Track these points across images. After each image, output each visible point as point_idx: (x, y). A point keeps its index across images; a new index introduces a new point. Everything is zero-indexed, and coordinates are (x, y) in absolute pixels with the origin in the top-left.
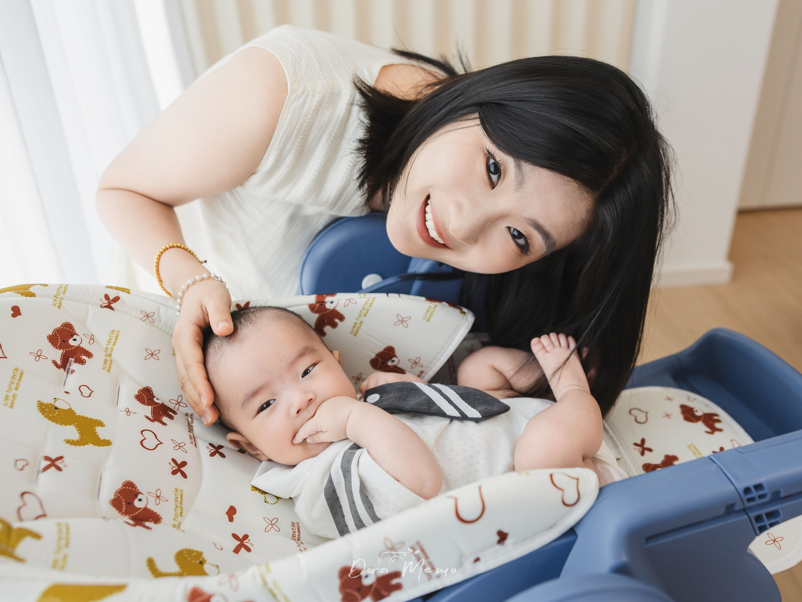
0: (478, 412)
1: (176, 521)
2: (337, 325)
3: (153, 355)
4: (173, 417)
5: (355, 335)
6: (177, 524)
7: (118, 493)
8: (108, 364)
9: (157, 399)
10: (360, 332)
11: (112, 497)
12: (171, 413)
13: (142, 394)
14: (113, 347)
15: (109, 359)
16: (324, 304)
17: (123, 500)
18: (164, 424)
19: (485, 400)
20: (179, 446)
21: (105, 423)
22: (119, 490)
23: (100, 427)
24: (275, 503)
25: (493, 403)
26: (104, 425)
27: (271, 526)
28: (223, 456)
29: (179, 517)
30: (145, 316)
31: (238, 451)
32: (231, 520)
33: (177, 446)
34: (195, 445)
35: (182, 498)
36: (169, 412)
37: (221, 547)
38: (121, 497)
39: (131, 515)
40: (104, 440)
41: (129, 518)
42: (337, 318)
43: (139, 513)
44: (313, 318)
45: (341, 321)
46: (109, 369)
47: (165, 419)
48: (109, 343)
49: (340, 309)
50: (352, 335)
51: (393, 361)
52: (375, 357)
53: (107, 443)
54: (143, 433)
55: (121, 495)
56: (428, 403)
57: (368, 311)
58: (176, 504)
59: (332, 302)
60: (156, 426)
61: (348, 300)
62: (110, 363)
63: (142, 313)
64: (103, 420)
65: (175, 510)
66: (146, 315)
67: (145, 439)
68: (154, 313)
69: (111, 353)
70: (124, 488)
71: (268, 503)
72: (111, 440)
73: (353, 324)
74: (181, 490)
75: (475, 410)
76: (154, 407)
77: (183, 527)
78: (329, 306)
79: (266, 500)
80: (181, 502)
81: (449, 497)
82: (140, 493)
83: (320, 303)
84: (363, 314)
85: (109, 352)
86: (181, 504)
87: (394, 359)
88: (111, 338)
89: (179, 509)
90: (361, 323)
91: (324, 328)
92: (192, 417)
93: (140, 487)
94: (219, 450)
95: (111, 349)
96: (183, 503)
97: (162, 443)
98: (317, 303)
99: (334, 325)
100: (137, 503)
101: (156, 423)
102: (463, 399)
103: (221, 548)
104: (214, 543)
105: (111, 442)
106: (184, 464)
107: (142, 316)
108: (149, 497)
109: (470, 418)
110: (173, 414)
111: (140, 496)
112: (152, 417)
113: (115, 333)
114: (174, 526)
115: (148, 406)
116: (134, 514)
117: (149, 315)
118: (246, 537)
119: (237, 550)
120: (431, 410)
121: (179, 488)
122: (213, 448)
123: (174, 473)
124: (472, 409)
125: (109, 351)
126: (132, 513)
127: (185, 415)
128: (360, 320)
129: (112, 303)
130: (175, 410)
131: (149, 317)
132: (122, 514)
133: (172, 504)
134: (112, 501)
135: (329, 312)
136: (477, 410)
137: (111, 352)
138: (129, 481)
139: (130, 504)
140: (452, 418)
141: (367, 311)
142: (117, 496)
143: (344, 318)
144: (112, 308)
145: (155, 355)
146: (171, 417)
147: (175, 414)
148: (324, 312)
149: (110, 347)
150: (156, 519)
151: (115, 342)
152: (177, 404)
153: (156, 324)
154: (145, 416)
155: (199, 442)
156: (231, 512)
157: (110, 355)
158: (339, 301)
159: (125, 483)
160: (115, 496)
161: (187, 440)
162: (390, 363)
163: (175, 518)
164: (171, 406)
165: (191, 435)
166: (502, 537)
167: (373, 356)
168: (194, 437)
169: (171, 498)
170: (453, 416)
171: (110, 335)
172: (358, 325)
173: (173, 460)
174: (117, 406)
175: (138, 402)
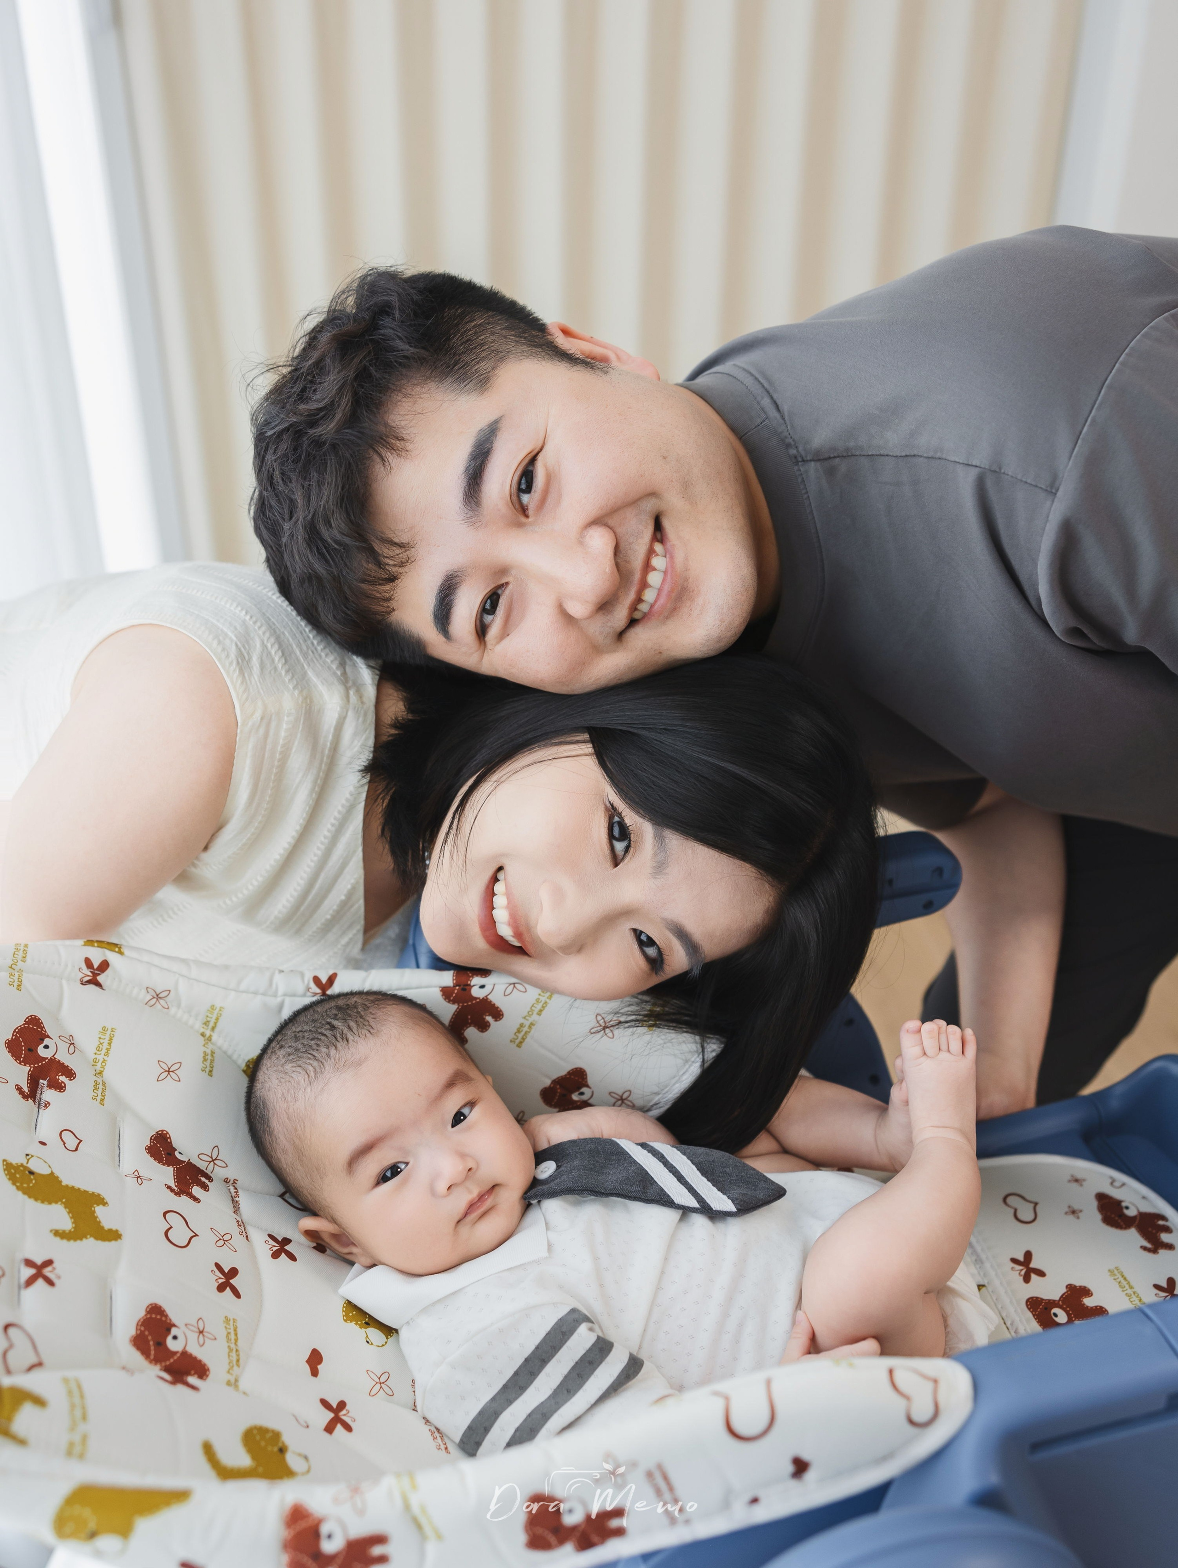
0: (730, 1201)
1: (232, 1374)
2: (489, 1026)
3: (170, 1073)
4: (208, 1186)
5: (519, 1045)
6: (233, 1381)
7: (141, 1325)
8: (100, 1090)
9: (180, 1153)
10: (528, 1040)
11: (133, 1332)
12: (203, 1179)
13: (156, 1144)
14: (106, 1058)
15: (100, 1080)
16: (467, 987)
17: (150, 1338)
18: (196, 1200)
19: (742, 1176)
20: (224, 1240)
21: (107, 1199)
22: (142, 1320)
23: (101, 1206)
24: (383, 1345)
25: (756, 1182)
26: (107, 1203)
27: (378, 1386)
28: (292, 1257)
29: (235, 1367)
30: (154, 998)
31: (314, 1248)
32: (315, 1373)
33: (220, 1239)
34: (247, 1237)
35: (236, 1335)
36: (201, 1178)
37: (306, 1422)
38: (147, 1333)
39: (163, 1364)
40: (110, 1230)
41: (161, 1370)
42: (489, 1015)
43: (175, 1361)
44: (447, 1011)
45: (496, 1021)
46: (102, 1100)
47: (196, 1191)
48: (99, 1050)
49: (497, 999)
50: (514, 1046)
51: (582, 1094)
52: (550, 1085)
53: (114, 1235)
54: (167, 1215)
55: (146, 1329)
56: (642, 1180)
57: (546, 1005)
58: (229, 1344)
59: (482, 987)
60: (182, 1203)
61: (511, 984)
62: (102, 1089)
63: (148, 992)
64: (104, 1194)
65: (229, 1356)
66: (155, 996)
67: (171, 1227)
68: (170, 991)
69: (102, 1069)
70: (149, 1316)
71: (372, 1344)
72: (121, 1231)
73: (518, 1026)
74: (233, 1319)
75: (725, 1197)
76: (176, 1167)
77: (242, 1384)
78: (476, 992)
79: (368, 1340)
80: (236, 1340)
81: (716, 1394)
82: (174, 1325)
83: (462, 986)
84: (536, 1010)
85: (98, 1067)
86: (236, 1344)
87: (584, 1090)
88: (102, 1041)
89: (234, 1354)
90: (532, 1024)
91: (465, 1030)
92: (235, 1184)
93: (173, 1315)
94: (286, 1247)
95: (103, 1062)
96: (239, 1343)
97: (196, 1235)
98: (455, 985)
99: (483, 1027)
100: (173, 1345)
101: (184, 1198)
102: (703, 1174)
103: (305, 1425)
104: (294, 1416)
105: (120, 1233)
106: (234, 1272)
107: (149, 997)
108: (189, 1333)
109: (716, 1211)
110: (206, 1181)
111: (174, 1331)
112: (176, 1186)
113: (108, 1033)
114: (229, 1383)
115: (168, 1166)
116: (168, 1363)
117: (160, 996)
118: (342, 1405)
119: (329, 1429)
120: (647, 1193)
121: (231, 1317)
122: (275, 1244)
123: (221, 1288)
124: (720, 1193)
125: (99, 1065)
126: (165, 1361)
127: (224, 1181)
128: (531, 1020)
129: (99, 974)
130: (208, 1172)
131: (160, 998)
132: (151, 1362)
133: (222, 1344)
134: (133, 1339)
135: (476, 1002)
136: (729, 1198)
137: (103, 1067)
138: (156, 1304)
139: (161, 1344)
140: (686, 1211)
141: (544, 1005)
142: (140, 1330)
143: (503, 1015)
144: (98, 984)
145: (172, 1071)
146: (205, 1187)
147: (209, 1181)
148: (467, 1002)
149: (100, 1058)
150: (202, 1371)
151: (108, 1050)
152: (210, 1162)
153: (173, 1010)
154: (165, 1185)
155: (252, 1232)
156: (315, 1360)
157: (101, 1073)
158: (494, 985)
159: (150, 1307)
160: (137, 1329)
161: (235, 1230)
162: (575, 1097)
163: (229, 1369)
164: (202, 1165)
165: (239, 1219)
166: (800, 1467)
167: (547, 1082)
168: (243, 1223)
169: (221, 1333)
170: (686, 1205)
171: (100, 1036)
172: (526, 1029)
173: (217, 1265)
174: (119, 1165)
175: (152, 1159)
